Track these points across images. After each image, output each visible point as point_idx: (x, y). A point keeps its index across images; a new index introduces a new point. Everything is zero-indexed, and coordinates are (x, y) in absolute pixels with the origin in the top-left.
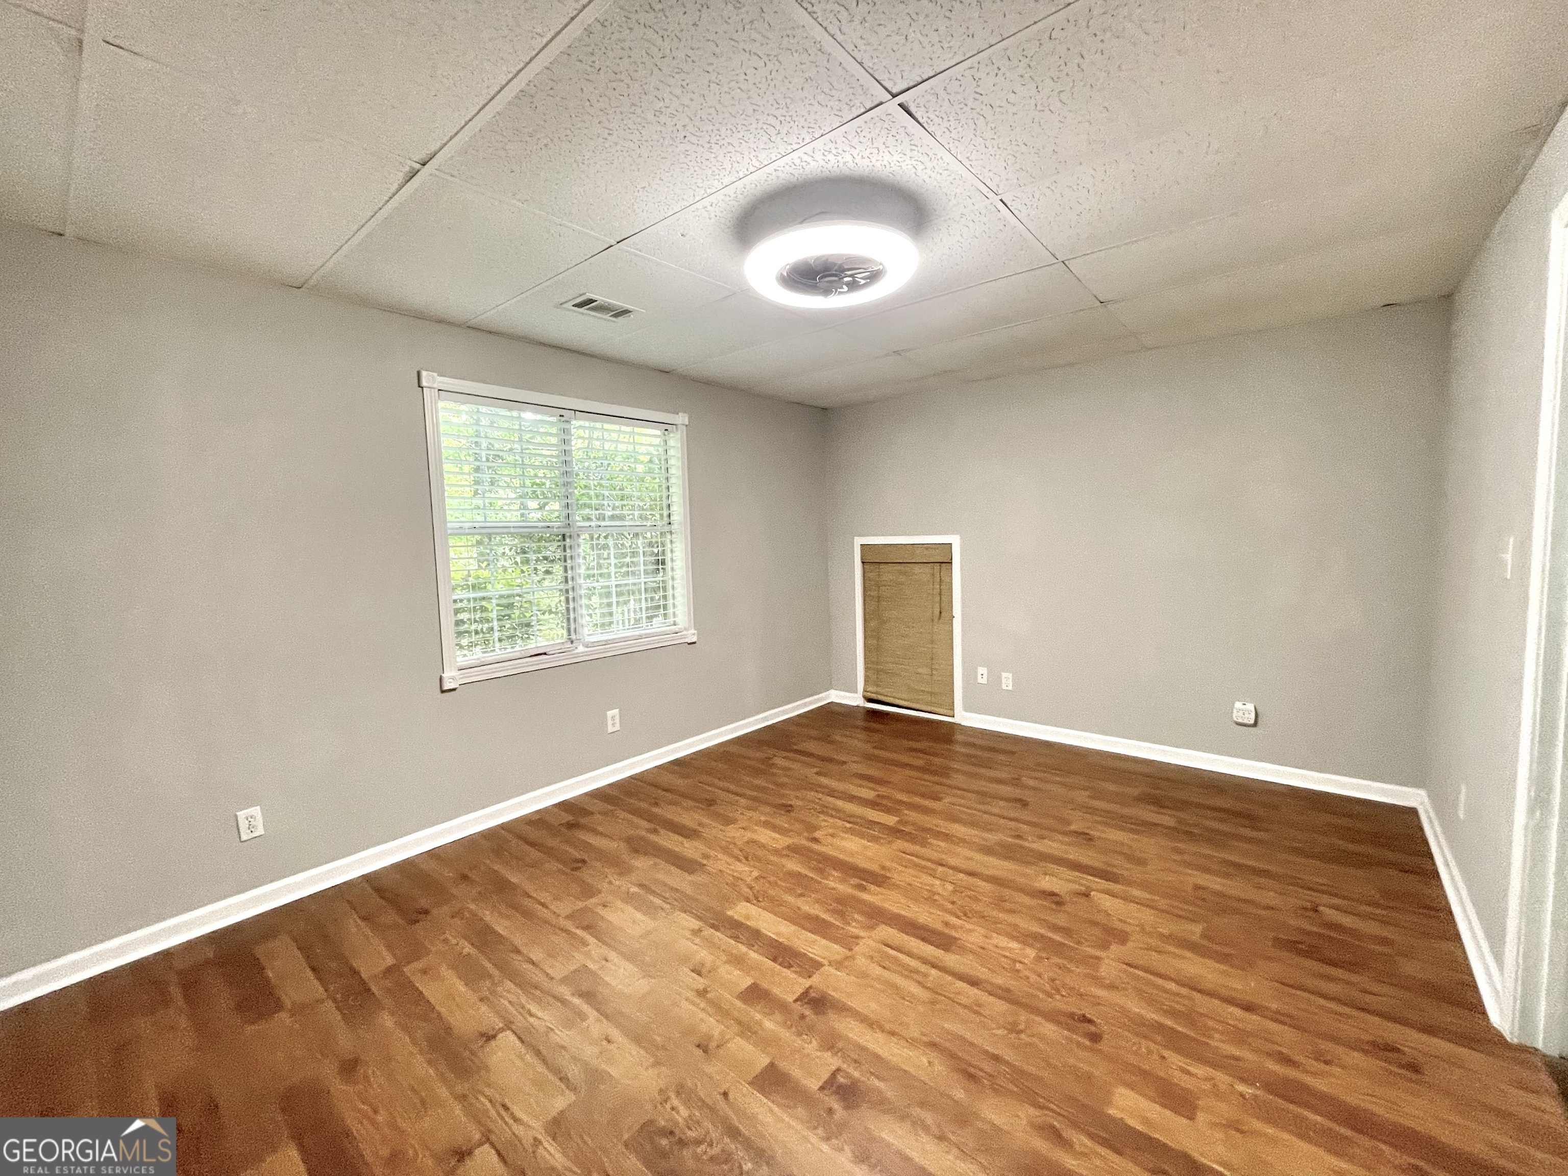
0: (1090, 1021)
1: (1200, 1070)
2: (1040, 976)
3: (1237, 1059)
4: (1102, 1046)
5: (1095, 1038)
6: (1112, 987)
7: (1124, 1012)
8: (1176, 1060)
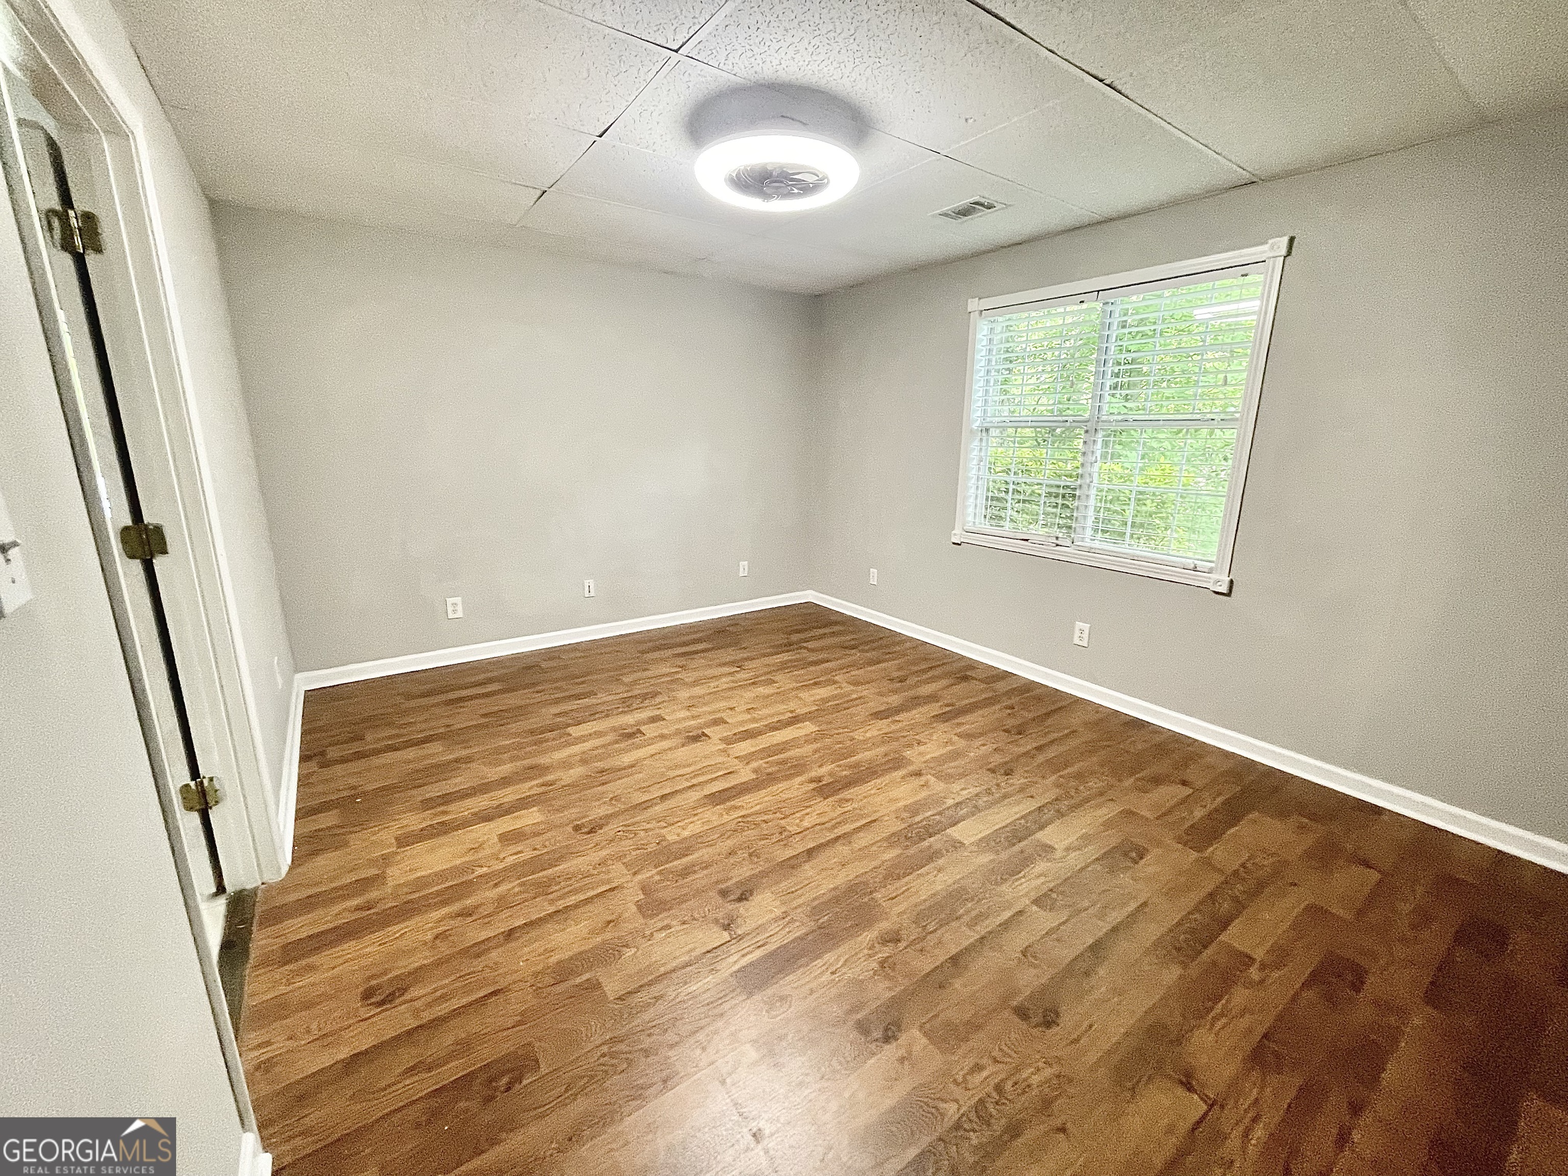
0: (589, 833)
1: (511, 860)
2: (646, 830)
3: (496, 885)
4: (569, 829)
5: (577, 828)
6: (602, 863)
7: (579, 854)
8: (528, 854)
